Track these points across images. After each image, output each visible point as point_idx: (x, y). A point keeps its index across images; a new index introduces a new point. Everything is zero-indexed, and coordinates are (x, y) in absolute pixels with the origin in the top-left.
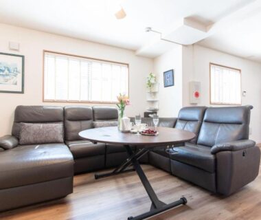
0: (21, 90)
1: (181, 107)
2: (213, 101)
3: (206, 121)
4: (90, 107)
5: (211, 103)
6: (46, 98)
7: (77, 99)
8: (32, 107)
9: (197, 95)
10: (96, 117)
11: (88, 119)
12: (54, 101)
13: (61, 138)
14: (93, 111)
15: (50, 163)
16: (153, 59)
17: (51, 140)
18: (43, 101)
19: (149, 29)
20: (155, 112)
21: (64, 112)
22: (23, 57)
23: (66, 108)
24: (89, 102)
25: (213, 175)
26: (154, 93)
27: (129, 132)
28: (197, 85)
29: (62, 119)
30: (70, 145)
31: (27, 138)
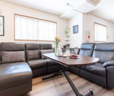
0: (3, 34)
1: (82, 43)
2: (95, 40)
3: (95, 50)
4: (38, 43)
5: (94, 41)
6: (16, 38)
7: (32, 39)
8: (9, 43)
9: (89, 37)
10: (41, 48)
11: (38, 49)
12: (20, 40)
13: (24, 59)
14: (40, 45)
15: (18, 75)
16: (67, 20)
17: (19, 60)
18: (15, 40)
19: (68, 4)
20: (68, 45)
21: (26, 45)
22: (3, 17)
23: (26, 43)
24: (38, 41)
25: (105, 78)
26: (68, 36)
27: (61, 56)
28: (89, 33)
29: (25, 49)
30: (29, 63)
31: (6, 60)
